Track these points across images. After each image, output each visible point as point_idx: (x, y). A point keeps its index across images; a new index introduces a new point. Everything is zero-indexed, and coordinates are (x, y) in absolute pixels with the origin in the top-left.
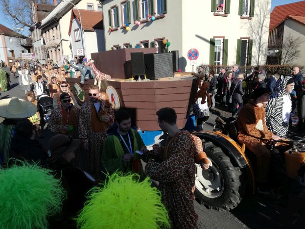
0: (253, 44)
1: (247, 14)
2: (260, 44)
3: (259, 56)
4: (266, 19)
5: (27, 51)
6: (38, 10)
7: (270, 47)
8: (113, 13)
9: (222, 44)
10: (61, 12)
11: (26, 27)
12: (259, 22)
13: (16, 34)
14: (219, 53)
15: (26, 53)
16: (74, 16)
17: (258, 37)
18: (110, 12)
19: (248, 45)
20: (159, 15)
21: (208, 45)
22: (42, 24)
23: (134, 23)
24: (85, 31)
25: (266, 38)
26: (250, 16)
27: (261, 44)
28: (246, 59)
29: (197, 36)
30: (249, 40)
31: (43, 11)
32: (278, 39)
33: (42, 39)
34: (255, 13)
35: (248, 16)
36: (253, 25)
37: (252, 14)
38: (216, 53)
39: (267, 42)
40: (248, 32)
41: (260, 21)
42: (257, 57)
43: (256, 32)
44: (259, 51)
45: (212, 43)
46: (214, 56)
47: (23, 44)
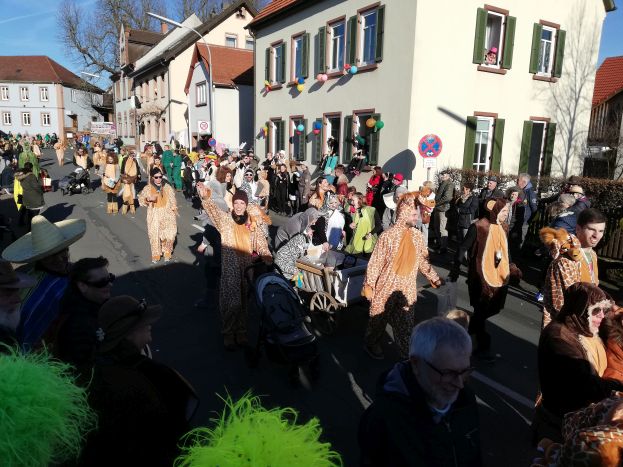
0: (558, 131)
1: (546, 71)
2: (571, 132)
3: (568, 158)
4: (586, 84)
5: (102, 118)
6: (130, 41)
7: (592, 141)
8: (274, 55)
9: (491, 129)
10: (175, 48)
11: (104, 72)
12: (572, 90)
13: (84, 85)
14: (484, 147)
15: (101, 122)
16: (198, 57)
17: (567, 119)
18: (269, 52)
19: (547, 134)
20: (365, 64)
21: (462, 129)
22: (136, 69)
23: (316, 77)
24: (218, 86)
25: (584, 121)
26: (553, 76)
27: (574, 134)
28: (541, 162)
29: (442, 110)
30: (548, 125)
31: (140, 43)
32: (610, 125)
33: (133, 98)
34: (563, 70)
35: (549, 75)
36: (558, 94)
37: (557, 72)
38: (477, 145)
39: (587, 129)
40: (548, 108)
41: (573, 86)
42: (565, 158)
43: (565, 108)
44: (569, 147)
45: (471, 124)
46: (472, 151)
47: (95, 103)
